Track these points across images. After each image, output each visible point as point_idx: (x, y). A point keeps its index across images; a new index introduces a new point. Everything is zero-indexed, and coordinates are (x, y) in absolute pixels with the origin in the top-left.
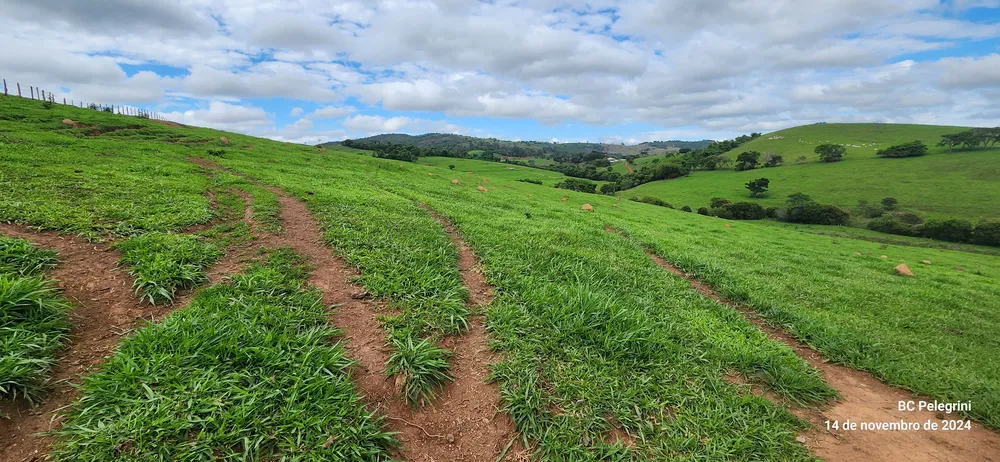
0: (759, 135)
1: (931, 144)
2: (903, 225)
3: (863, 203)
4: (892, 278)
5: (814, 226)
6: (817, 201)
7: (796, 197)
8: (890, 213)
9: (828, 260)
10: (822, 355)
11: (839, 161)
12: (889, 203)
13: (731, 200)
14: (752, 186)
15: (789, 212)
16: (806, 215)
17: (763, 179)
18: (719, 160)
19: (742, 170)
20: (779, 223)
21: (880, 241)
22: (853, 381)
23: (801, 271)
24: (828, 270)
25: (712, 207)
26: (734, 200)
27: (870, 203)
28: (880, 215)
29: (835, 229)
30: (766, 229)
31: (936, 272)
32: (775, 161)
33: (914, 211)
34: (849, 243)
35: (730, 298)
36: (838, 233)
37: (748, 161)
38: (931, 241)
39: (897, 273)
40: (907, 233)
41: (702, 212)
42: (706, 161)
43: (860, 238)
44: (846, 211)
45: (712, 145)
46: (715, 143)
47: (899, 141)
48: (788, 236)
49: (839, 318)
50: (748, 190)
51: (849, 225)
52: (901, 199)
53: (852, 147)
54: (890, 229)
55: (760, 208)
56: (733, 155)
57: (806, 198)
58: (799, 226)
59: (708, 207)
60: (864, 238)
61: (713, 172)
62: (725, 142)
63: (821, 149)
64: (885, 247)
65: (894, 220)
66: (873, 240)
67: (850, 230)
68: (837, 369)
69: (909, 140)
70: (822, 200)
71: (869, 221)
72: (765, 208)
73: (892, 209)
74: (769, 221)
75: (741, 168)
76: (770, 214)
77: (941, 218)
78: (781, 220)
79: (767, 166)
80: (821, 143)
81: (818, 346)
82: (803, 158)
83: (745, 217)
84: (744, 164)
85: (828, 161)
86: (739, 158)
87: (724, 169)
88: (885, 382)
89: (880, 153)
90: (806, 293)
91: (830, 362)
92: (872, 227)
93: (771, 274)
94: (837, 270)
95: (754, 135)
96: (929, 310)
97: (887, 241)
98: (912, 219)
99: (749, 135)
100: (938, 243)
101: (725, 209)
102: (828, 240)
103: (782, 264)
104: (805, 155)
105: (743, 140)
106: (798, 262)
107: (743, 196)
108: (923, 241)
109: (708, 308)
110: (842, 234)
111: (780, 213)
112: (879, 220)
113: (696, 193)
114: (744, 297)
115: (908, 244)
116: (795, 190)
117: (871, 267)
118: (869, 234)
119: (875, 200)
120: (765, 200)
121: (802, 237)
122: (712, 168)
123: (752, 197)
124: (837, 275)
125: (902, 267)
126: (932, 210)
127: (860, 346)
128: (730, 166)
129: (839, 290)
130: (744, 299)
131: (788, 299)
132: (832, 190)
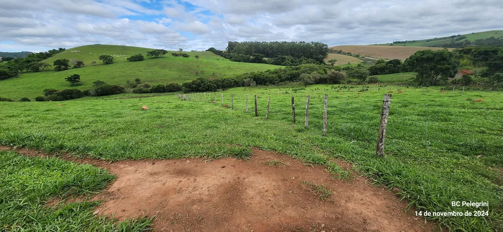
0: (64, 49)
1: (145, 55)
2: (145, 89)
3: (128, 82)
4: (141, 112)
5: (111, 96)
6: (109, 83)
7: (98, 83)
8: (139, 85)
9: (115, 111)
10: (108, 160)
11: (112, 63)
12: (138, 80)
13: (59, 89)
14: (70, 79)
15: (96, 91)
16: (105, 91)
17: (75, 75)
18: (41, 65)
19: (60, 70)
20: (93, 98)
21: (139, 97)
22: (122, 166)
23: (100, 120)
24: (115, 116)
25: (46, 95)
26: (61, 89)
27: (131, 82)
28: (136, 87)
29: (121, 95)
30: (85, 102)
31: (156, 105)
32: (79, 65)
33: (147, 83)
34: (127, 101)
35: (51, 152)
36: (122, 97)
37: (62, 65)
38: (155, 94)
39: (143, 109)
40: (147, 92)
41: (39, 99)
42: (30, 66)
43: (132, 97)
44: (122, 86)
45: (31, 55)
46: (33, 54)
47: (134, 54)
48: (99, 103)
49: (118, 138)
50: (69, 82)
51: (126, 93)
52: (142, 79)
53: (116, 56)
54: (141, 92)
55: (79, 91)
56: (50, 61)
57: (103, 83)
58: (104, 97)
59: (43, 96)
60: (133, 97)
61: (37, 73)
62: (41, 53)
63: (102, 57)
64: (140, 100)
65: (142, 88)
66: (136, 97)
67: (127, 95)
68: (115, 164)
69: (137, 53)
70: (110, 83)
71: (132, 90)
72: (83, 91)
73: (139, 83)
74: (86, 98)
75: (59, 69)
76: (86, 94)
77: (155, 84)
78: (93, 96)
79: (75, 67)
80: (101, 54)
81: (106, 157)
82: (95, 62)
83: (72, 98)
84: (60, 67)
85: (107, 63)
86: (55, 63)
87: (46, 71)
88: (135, 160)
89: (128, 59)
90: (102, 132)
91: (113, 162)
92: (135, 92)
93: (82, 128)
94: (119, 115)
95: (61, 50)
96: (153, 121)
97: (142, 97)
98: (147, 86)
99: (57, 49)
100: (157, 94)
101: (56, 95)
102: (118, 101)
103: (91, 119)
104: (96, 61)
105: (53, 52)
106: (101, 116)
107: (66, 86)
108: (153, 94)
109: (33, 164)
110: (124, 97)
111: (92, 92)
112: (136, 88)
113: (29, 88)
114: (61, 147)
115: (148, 97)
116: (96, 79)
117: (134, 110)
118: (134, 95)
119: (132, 80)
120: (81, 87)
121: (106, 103)
122: (36, 70)
123: (72, 86)
124: (119, 117)
125: (144, 107)
126: (152, 82)
127: (123, 148)
128: (52, 68)
129: (119, 125)
130: (61, 149)
131: (92, 138)
132: (114, 78)
